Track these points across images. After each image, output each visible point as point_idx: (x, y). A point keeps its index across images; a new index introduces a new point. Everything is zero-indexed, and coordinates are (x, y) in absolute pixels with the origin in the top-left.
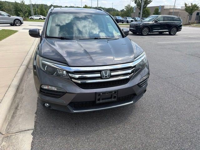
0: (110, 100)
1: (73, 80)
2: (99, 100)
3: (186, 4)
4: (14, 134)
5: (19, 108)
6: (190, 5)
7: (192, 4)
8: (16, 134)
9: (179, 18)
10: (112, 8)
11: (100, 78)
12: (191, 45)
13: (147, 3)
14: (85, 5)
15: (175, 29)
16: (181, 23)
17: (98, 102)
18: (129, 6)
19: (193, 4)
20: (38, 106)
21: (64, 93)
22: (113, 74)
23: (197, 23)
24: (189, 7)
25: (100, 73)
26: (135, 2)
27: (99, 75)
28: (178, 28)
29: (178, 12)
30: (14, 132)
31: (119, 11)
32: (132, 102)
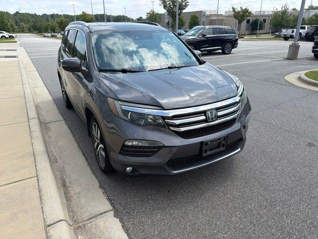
0: (218, 150)
1: (172, 128)
2: (206, 151)
3: (233, 9)
4: (88, 222)
5: (68, 185)
6: (240, 10)
7: (241, 8)
8: (91, 220)
9: (233, 29)
10: (123, 16)
11: (205, 121)
12: (258, 66)
13: (182, 7)
14: (83, 12)
15: (229, 45)
16: (236, 37)
17: (204, 155)
18: (153, 12)
19: (244, 8)
20: (97, 177)
21: (160, 148)
22: (220, 114)
23: (249, 34)
24: (239, 12)
25: (203, 114)
26: (165, 7)
27: (203, 118)
28: (234, 44)
29: (223, 20)
30: (85, 219)
31: (134, 19)
32: (239, 149)
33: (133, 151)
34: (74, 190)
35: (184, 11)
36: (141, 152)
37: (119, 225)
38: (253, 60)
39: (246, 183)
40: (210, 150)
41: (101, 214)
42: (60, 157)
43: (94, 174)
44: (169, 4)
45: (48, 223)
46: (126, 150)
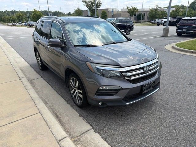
0: (150, 89)
1: (126, 78)
3: (128, 7)
4: (80, 137)
5: (59, 116)
6: (131, 8)
7: (132, 7)
8: (82, 136)
9: (130, 20)
11: (143, 73)
13: (98, 6)
14: (34, 10)
15: (129, 29)
16: (132, 24)
17: (143, 92)
18: (78, 9)
19: (133, 7)
22: (150, 68)
23: (136, 23)
24: (131, 10)
25: (142, 69)
26: (87, 6)
27: (142, 71)
28: (131, 28)
29: (121, 14)
30: (78, 136)
31: (66, 14)
32: (158, 89)
33: (104, 93)
34: (65, 119)
35: (99, 9)
36: (109, 93)
37: (100, 137)
38: (144, 37)
39: (163, 107)
40: (146, 90)
41: (86, 131)
42: (48, 100)
43: (73, 108)
44: (90, 4)
45: (59, 139)
46: (100, 92)
